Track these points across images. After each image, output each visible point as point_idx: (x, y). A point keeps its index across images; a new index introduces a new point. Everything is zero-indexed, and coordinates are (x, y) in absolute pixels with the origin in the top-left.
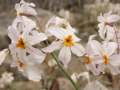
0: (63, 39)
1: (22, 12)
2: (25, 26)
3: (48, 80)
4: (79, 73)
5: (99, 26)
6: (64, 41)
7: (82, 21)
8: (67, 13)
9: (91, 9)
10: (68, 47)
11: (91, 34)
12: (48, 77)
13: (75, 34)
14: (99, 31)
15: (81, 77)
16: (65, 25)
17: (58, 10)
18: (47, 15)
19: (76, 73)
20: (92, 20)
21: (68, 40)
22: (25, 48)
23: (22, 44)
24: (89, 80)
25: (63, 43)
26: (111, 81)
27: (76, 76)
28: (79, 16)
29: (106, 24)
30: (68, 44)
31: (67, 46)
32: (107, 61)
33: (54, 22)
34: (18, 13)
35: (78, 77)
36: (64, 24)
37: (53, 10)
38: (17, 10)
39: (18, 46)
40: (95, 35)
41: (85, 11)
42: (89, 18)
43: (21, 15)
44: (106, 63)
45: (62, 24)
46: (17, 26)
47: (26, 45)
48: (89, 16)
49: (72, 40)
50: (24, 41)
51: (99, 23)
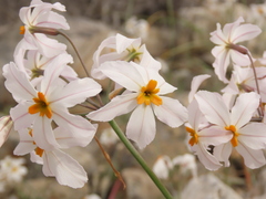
0: (137, 89)
1: (34, 24)
2: (41, 56)
3: (102, 176)
4: (172, 158)
5: (215, 52)
6: (139, 93)
7: (175, 44)
8: (144, 26)
9: (195, 18)
10: (148, 108)
11: (196, 72)
12: (102, 168)
13: (160, 72)
14: (214, 65)
15: (177, 167)
16: (138, 51)
17: (123, 21)
18: (97, 32)
19: (167, 158)
20: (197, 43)
21: (149, 92)
22: (49, 116)
23: (41, 105)
24: (195, 173)
25: (137, 99)
26: (243, 176)
27: (166, 163)
28: (169, 35)
29: (230, 47)
30: (148, 100)
31: (145, 105)
32: (236, 139)
33: (111, 46)
34: (27, 27)
35: (171, 165)
36: (134, 51)
37: (110, 22)
38: (25, 22)
39: (32, 110)
40: (207, 76)
41: (183, 23)
42: (191, 39)
43: (35, 30)
44: (233, 142)
45: (131, 49)
46: (25, 57)
47: (51, 107)
48: (190, 34)
49: (158, 91)
50: (47, 99)
51: (214, 45)
